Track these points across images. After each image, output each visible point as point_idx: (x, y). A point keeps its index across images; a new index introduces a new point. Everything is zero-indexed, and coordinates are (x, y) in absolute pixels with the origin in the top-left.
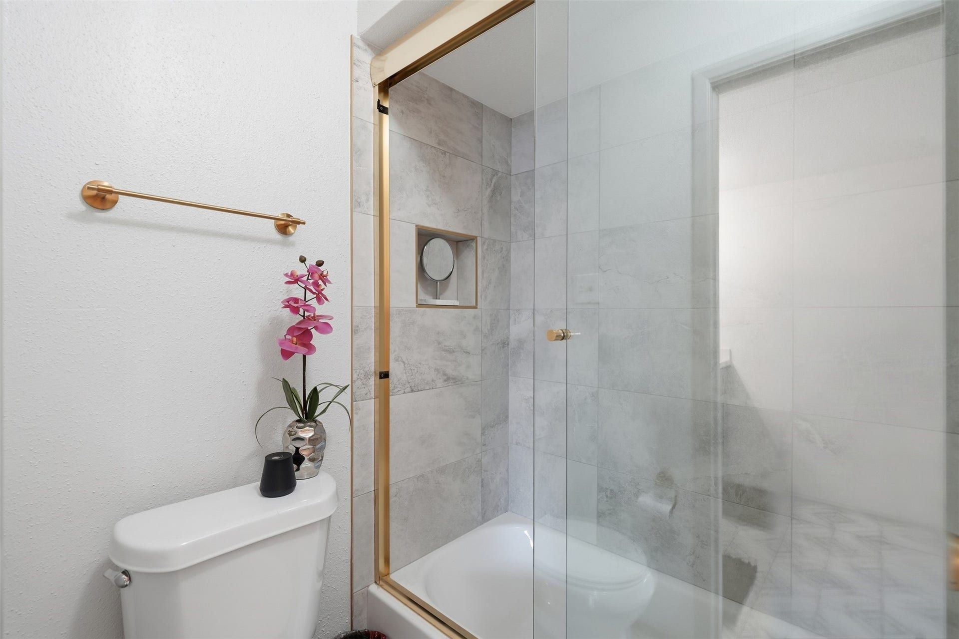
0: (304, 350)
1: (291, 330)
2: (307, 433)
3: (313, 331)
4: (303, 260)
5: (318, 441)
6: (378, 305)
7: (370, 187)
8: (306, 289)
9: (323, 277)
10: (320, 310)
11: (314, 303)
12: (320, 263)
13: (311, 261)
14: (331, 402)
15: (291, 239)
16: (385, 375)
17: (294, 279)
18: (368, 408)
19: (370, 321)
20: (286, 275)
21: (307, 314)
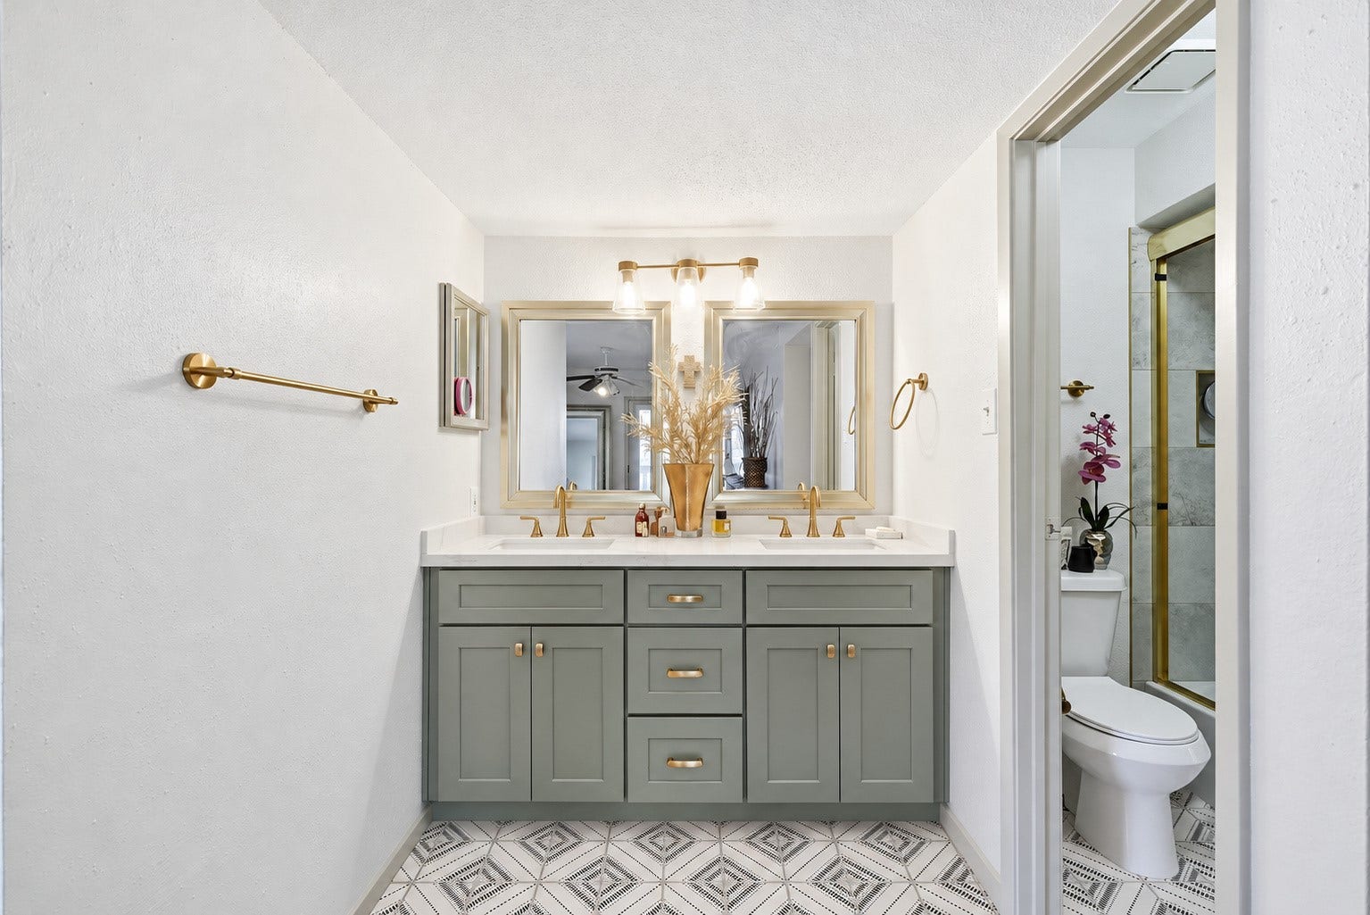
0: (1097, 478)
1: (1087, 465)
2: (1100, 537)
3: (1104, 465)
4: (1093, 415)
5: (1107, 544)
6: (1155, 445)
7: (1147, 348)
8: (1097, 435)
9: (1111, 427)
10: (1109, 451)
11: (1105, 445)
12: (1107, 416)
13: (1100, 416)
14: (1118, 518)
15: (1080, 398)
16: (1162, 506)
17: (1089, 430)
18: (1147, 532)
19: (1149, 460)
20: (1084, 427)
21: (1099, 454)
